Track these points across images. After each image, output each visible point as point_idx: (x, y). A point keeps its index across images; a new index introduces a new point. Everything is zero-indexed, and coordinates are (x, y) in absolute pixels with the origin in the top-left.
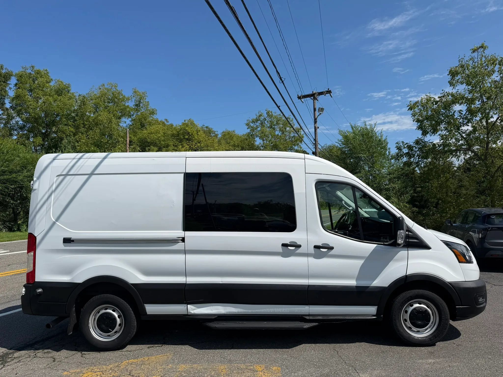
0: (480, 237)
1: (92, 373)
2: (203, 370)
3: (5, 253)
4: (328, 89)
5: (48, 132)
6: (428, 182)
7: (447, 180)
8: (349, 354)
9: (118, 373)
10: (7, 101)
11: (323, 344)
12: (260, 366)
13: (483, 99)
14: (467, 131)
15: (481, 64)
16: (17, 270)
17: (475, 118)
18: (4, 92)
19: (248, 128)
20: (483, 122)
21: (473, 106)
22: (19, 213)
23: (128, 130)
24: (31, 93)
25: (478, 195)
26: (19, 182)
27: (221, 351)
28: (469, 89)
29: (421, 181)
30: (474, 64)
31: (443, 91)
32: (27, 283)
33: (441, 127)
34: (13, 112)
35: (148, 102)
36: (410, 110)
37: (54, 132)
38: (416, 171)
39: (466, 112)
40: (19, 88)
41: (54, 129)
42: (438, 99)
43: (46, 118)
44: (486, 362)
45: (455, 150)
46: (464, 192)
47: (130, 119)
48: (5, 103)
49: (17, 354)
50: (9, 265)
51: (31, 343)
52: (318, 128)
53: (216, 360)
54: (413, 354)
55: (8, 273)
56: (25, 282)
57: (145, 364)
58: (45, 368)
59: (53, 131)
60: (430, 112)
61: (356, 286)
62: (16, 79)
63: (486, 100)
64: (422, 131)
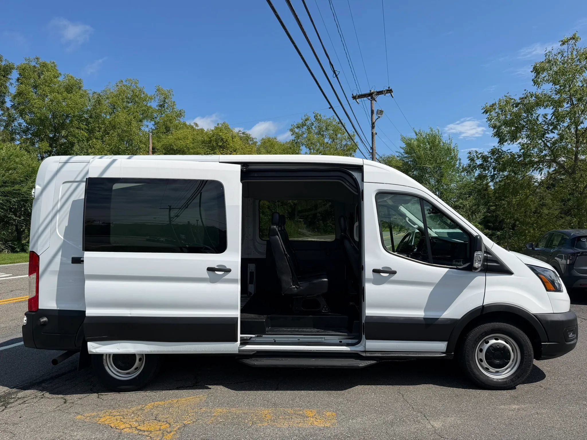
0: (568, 263)
1: (111, 417)
2: (243, 415)
3: (7, 277)
4: (389, 88)
5: (57, 137)
6: (503, 200)
7: (527, 197)
8: (417, 397)
9: (141, 417)
10: (8, 99)
11: (385, 386)
12: (311, 411)
13: (573, 101)
14: (553, 139)
15: (572, 59)
16: (21, 296)
17: (563, 123)
18: (5, 88)
19: (292, 135)
20: (571, 129)
21: (560, 109)
22: (24, 231)
23: (151, 134)
24: (36, 90)
25: (563, 216)
26: (22, 195)
27: (264, 392)
28: (556, 88)
29: (496, 199)
30: (563, 58)
31: (526, 92)
32: (29, 311)
33: (522, 134)
34: (14, 112)
35: (174, 102)
36: (485, 114)
37: (63, 137)
38: (490, 186)
39: (552, 117)
40: (21, 83)
41: (63, 133)
42: (519, 101)
43: (54, 120)
44: (580, 409)
45: (537, 162)
46: (546, 211)
47: (153, 123)
48: (5, 102)
49: (21, 394)
50: (12, 291)
51: (38, 381)
52: (376, 134)
53: (258, 404)
54: (493, 399)
55: (10, 301)
56: (26, 310)
57: (173, 407)
58: (54, 411)
59: (63, 135)
60: (509, 116)
61: (424, 318)
62: (19, 73)
63: (576, 103)
64: (499, 139)
